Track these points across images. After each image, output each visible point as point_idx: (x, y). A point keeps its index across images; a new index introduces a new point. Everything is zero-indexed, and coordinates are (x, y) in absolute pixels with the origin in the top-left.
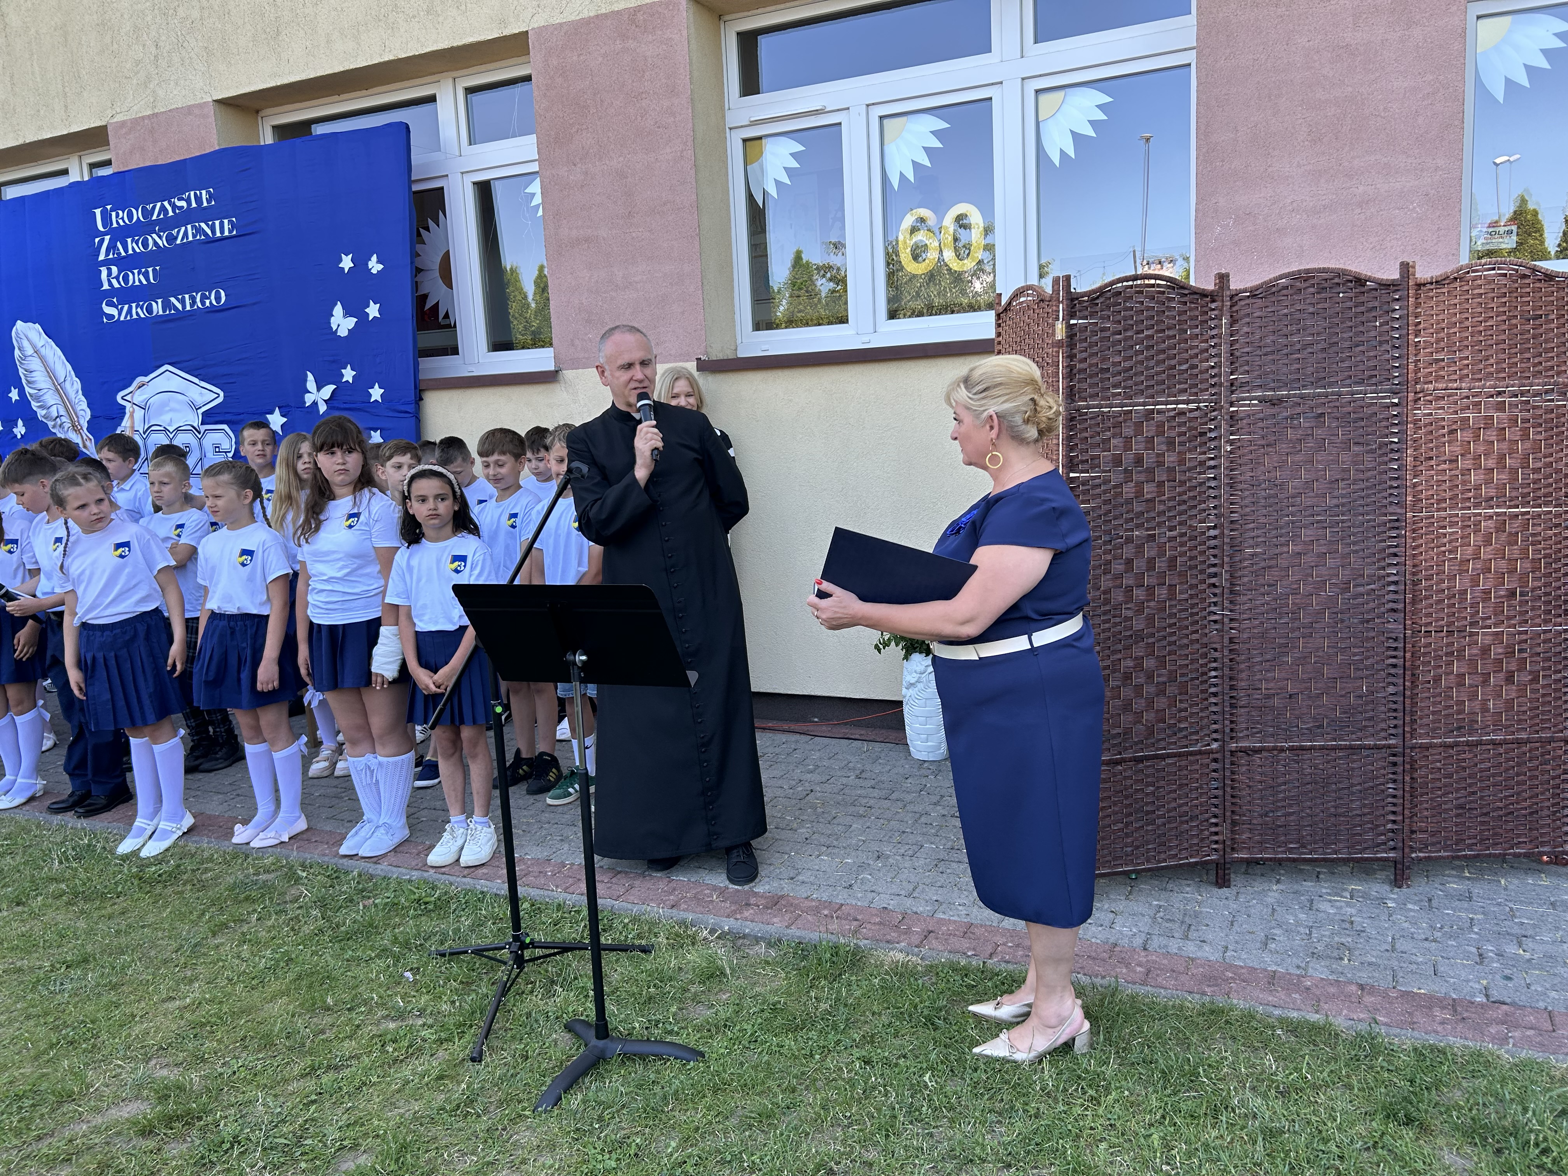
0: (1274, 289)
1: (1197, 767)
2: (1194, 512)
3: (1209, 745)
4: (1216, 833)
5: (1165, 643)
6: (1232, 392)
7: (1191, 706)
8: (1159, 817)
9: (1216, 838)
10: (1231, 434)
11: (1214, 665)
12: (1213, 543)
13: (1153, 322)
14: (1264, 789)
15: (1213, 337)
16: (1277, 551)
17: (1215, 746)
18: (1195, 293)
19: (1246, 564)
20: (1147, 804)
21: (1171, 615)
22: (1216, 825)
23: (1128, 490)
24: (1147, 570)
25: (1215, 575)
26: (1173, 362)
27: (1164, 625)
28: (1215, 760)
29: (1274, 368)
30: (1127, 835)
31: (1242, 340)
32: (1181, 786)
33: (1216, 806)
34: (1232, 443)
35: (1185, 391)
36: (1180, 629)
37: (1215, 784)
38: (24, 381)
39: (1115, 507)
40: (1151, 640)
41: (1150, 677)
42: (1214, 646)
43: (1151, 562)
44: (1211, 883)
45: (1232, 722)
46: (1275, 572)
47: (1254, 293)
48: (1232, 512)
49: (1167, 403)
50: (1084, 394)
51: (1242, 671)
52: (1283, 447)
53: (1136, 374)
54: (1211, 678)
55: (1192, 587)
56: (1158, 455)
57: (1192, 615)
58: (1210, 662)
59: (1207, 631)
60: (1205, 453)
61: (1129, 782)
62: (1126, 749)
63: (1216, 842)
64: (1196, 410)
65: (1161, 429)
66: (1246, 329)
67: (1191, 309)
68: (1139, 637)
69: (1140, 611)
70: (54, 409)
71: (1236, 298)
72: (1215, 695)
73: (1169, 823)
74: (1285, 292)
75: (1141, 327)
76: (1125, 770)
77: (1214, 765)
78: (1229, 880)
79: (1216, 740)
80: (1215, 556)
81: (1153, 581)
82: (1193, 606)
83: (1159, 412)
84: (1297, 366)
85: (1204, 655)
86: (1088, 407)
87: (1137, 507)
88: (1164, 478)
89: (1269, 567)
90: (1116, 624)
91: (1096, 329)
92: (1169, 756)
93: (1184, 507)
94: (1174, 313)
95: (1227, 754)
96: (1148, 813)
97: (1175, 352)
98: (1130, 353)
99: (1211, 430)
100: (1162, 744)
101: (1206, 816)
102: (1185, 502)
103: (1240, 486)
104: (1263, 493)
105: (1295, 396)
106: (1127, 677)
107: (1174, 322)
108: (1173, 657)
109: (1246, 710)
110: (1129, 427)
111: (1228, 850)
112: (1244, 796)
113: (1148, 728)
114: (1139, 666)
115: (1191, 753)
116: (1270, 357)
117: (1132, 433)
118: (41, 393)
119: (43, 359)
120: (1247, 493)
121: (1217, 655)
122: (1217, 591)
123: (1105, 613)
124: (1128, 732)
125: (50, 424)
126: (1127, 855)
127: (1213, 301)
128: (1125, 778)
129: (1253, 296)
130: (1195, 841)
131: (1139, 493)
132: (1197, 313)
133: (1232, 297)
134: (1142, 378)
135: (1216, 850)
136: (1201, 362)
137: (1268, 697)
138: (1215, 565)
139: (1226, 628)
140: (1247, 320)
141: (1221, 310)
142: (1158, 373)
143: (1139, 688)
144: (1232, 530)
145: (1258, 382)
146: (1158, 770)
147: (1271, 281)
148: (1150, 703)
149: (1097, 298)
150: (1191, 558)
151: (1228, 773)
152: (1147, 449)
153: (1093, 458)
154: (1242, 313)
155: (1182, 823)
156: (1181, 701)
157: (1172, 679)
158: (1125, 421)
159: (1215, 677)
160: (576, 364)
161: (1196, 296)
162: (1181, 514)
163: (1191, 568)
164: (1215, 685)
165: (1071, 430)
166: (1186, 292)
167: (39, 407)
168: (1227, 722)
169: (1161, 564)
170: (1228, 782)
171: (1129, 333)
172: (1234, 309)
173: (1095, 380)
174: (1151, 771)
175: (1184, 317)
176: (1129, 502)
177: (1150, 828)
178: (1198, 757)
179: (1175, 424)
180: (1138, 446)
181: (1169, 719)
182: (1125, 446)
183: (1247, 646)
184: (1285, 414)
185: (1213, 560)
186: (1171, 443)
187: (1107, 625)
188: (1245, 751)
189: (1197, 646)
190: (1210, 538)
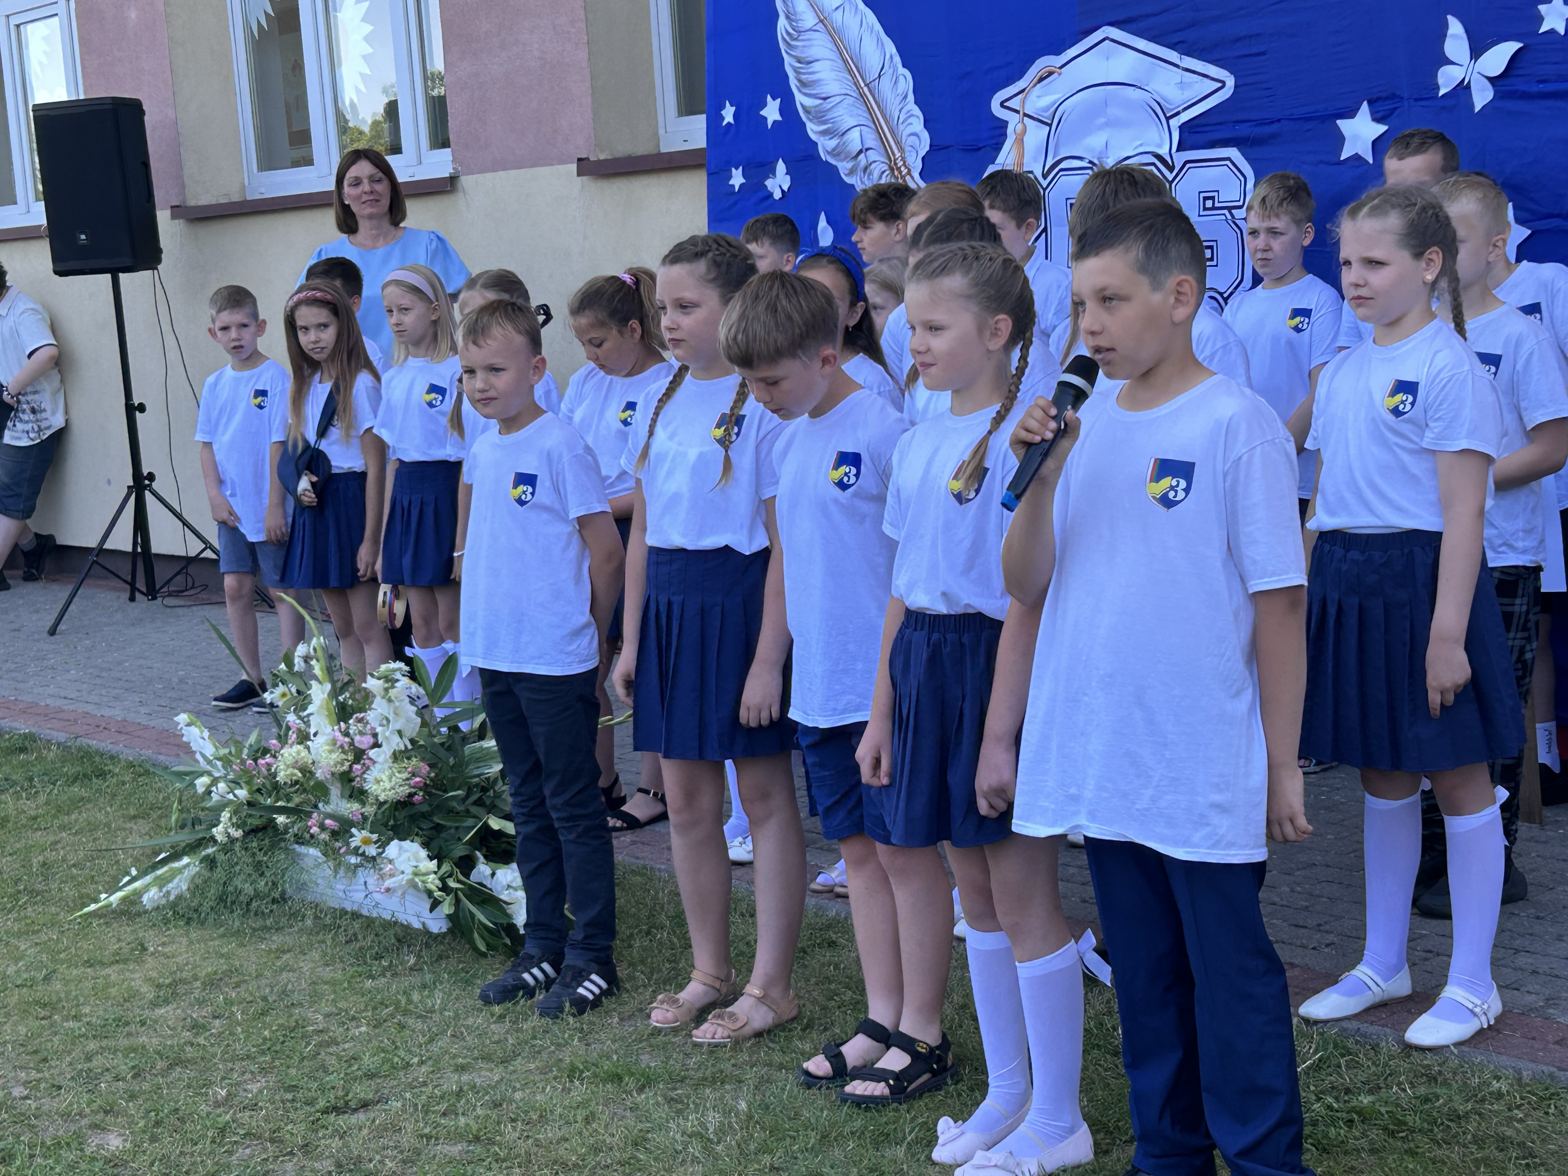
38: (793, 83)
70: (855, 134)
118: (828, 105)
119: (835, 36)
125: (843, 167)
167: (824, 133)
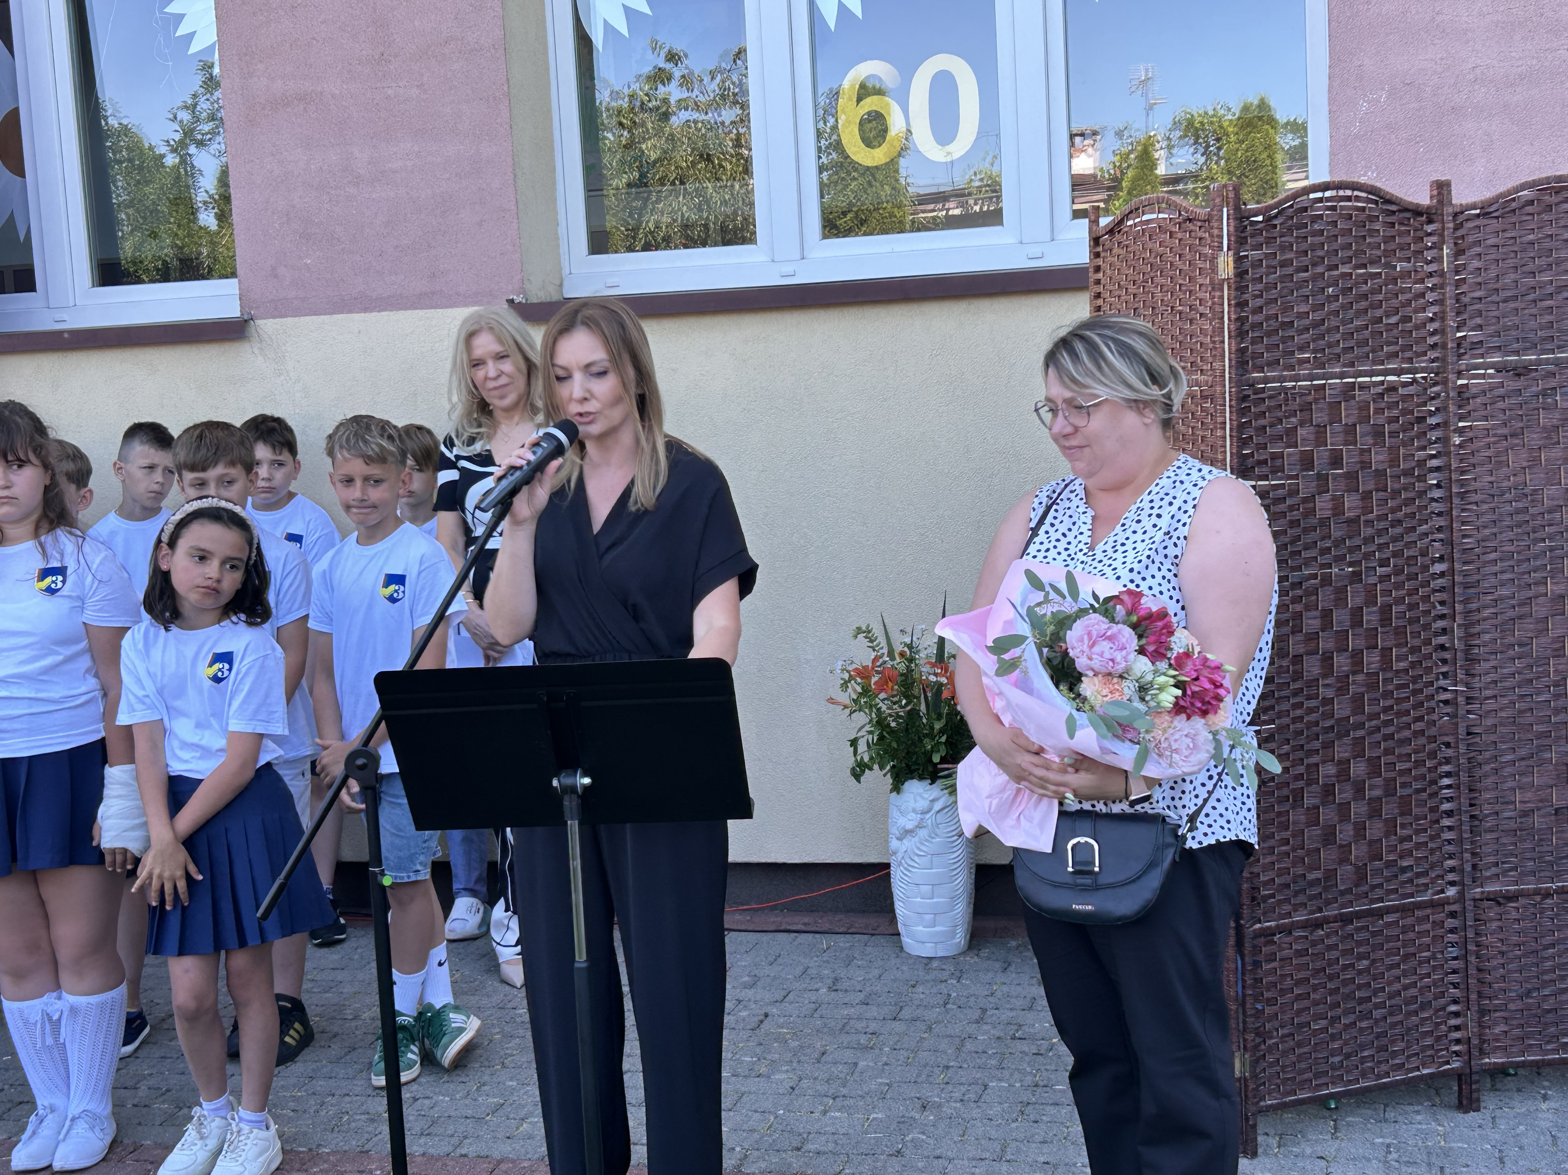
0: (1514, 205)
1: (1428, 926)
2: (1411, 537)
3: (1442, 891)
4: (1457, 1028)
5: (1378, 737)
6: (1460, 356)
7: (1417, 832)
8: (1377, 1006)
9: (1457, 1035)
10: (1460, 421)
11: (1446, 768)
12: (1440, 582)
13: (1350, 253)
14: (1524, 955)
15: (1431, 275)
16: (1531, 594)
17: (1451, 892)
18: (1406, 210)
19: (1486, 613)
20: (1360, 987)
21: (1388, 694)
22: (1456, 1014)
23: (1323, 505)
24: (1353, 627)
25: (1444, 631)
26: (1378, 313)
27: (1376, 709)
28: (1453, 915)
29: (1516, 320)
30: (1333, 1037)
31: (1471, 279)
32: (1406, 957)
33: (1455, 986)
34: (1461, 431)
35: (1395, 355)
36: (1399, 714)
37: (1454, 952)
39: (1306, 530)
40: (1360, 733)
41: (1359, 790)
42: (1446, 739)
43: (1357, 615)
44: (1449, 1107)
45: (1474, 854)
46: (1529, 625)
47: (1486, 210)
48: (1464, 536)
49: (1371, 374)
50: (1259, 361)
51: (1486, 776)
52: (1533, 438)
53: (1329, 331)
54: (1442, 788)
55: (1415, 650)
56: (1362, 451)
57: (1415, 692)
58: (1440, 764)
59: (1435, 717)
60: (1424, 448)
61: (1334, 954)
62: (1328, 903)
63: (1458, 1041)
64: (1411, 384)
65: (1364, 413)
66: (1476, 264)
67: (1400, 234)
68: (1342, 728)
69: (1342, 690)
71: (1461, 218)
72: (1449, 814)
73: (1391, 1014)
74: (1529, 209)
75: (1335, 261)
76: (1328, 936)
77: (1450, 923)
78: (1478, 1100)
79: (1452, 883)
80: (1442, 603)
81: (1361, 643)
82: (1415, 679)
83: (1363, 387)
84: (1549, 318)
85: (1433, 755)
86: (1266, 380)
87: (1336, 533)
88: (1371, 486)
89: (1520, 617)
90: (1311, 711)
91: (1274, 263)
92: (1389, 910)
93: (1398, 530)
94: (1378, 240)
95: (1469, 904)
96: (1361, 1001)
97: (1380, 297)
98: (1321, 298)
99: (1431, 414)
100: (1379, 892)
101: (1442, 1001)
102: (1399, 522)
103: (1474, 498)
104: (1508, 508)
105: (1547, 362)
106: (1328, 791)
107: (1379, 253)
108: (1391, 758)
109: (1494, 835)
110: (1321, 410)
111: (1475, 1053)
112: (1495, 968)
113: (1357, 868)
114: (1343, 774)
115: (1420, 906)
116: (1512, 305)
117: (1326, 419)
120: (1485, 507)
121: (1450, 752)
122: (1447, 655)
123: (1297, 693)
124: (1330, 875)
126: (1334, 1068)
127: (1430, 222)
128: (1330, 948)
129: (1485, 215)
130: (1428, 1041)
131: (1338, 508)
132: (1408, 240)
133: (1456, 215)
134: (1338, 336)
135: (1457, 1054)
136: (1416, 311)
137: (1525, 814)
138: (1442, 617)
139: (1461, 712)
140: (1478, 250)
141: (1442, 235)
142: (1359, 329)
143: (1343, 809)
144: (1465, 563)
145: (1496, 342)
146: (1374, 934)
147: (1509, 192)
148: (1360, 830)
149: (1276, 217)
150: (1412, 607)
151: (1470, 934)
152: (1346, 443)
153: (1274, 457)
154: (1471, 239)
155: (1409, 1014)
156: (1403, 826)
157: (1389, 789)
158: (1316, 400)
159: (1449, 787)
160: (281, 310)
161: (1408, 215)
162: (1395, 539)
163: (1411, 621)
164: (1449, 799)
165: (1243, 415)
166: (1394, 208)
168: (1467, 856)
169: (1370, 617)
170: (1471, 947)
171: (1320, 269)
172: (1459, 233)
173: (1275, 339)
174: (1364, 935)
175: (1392, 246)
176: (1324, 522)
177: (1364, 1024)
178: (1429, 911)
179: (1383, 405)
180: (1333, 439)
181: (1389, 852)
182: (1317, 439)
183: (1493, 738)
184: (1534, 389)
185: (1440, 609)
186: (1378, 433)
187: (1299, 712)
188: (1496, 899)
189: (1422, 741)
190: (1434, 576)
